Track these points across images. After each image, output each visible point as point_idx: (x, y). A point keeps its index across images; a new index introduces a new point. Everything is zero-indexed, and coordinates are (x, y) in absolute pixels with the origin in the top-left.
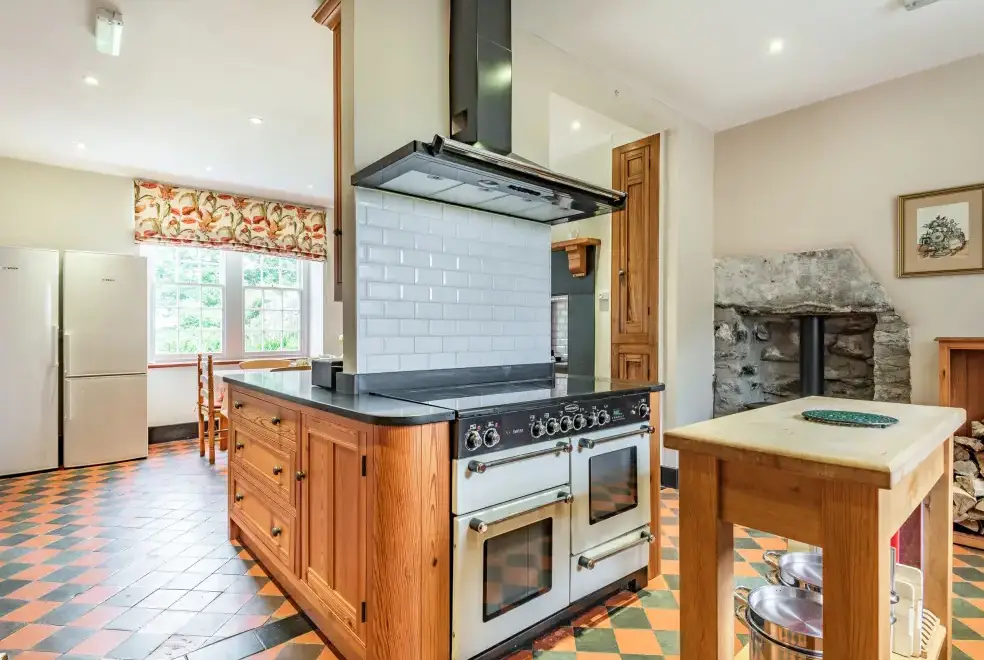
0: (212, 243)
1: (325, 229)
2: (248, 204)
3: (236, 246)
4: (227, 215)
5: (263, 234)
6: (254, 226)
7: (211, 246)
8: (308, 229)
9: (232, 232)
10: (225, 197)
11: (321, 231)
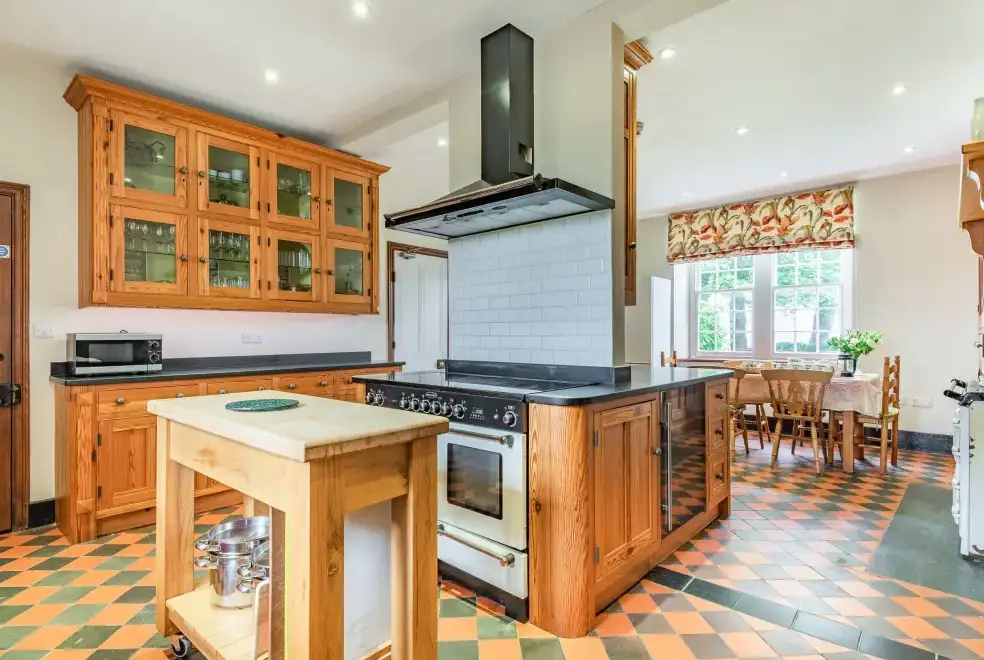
0: (723, 253)
1: (852, 208)
2: (757, 207)
3: (743, 251)
4: (737, 223)
5: (774, 233)
6: (763, 227)
7: (721, 255)
8: (828, 214)
9: (741, 238)
10: (735, 207)
11: (846, 212)
